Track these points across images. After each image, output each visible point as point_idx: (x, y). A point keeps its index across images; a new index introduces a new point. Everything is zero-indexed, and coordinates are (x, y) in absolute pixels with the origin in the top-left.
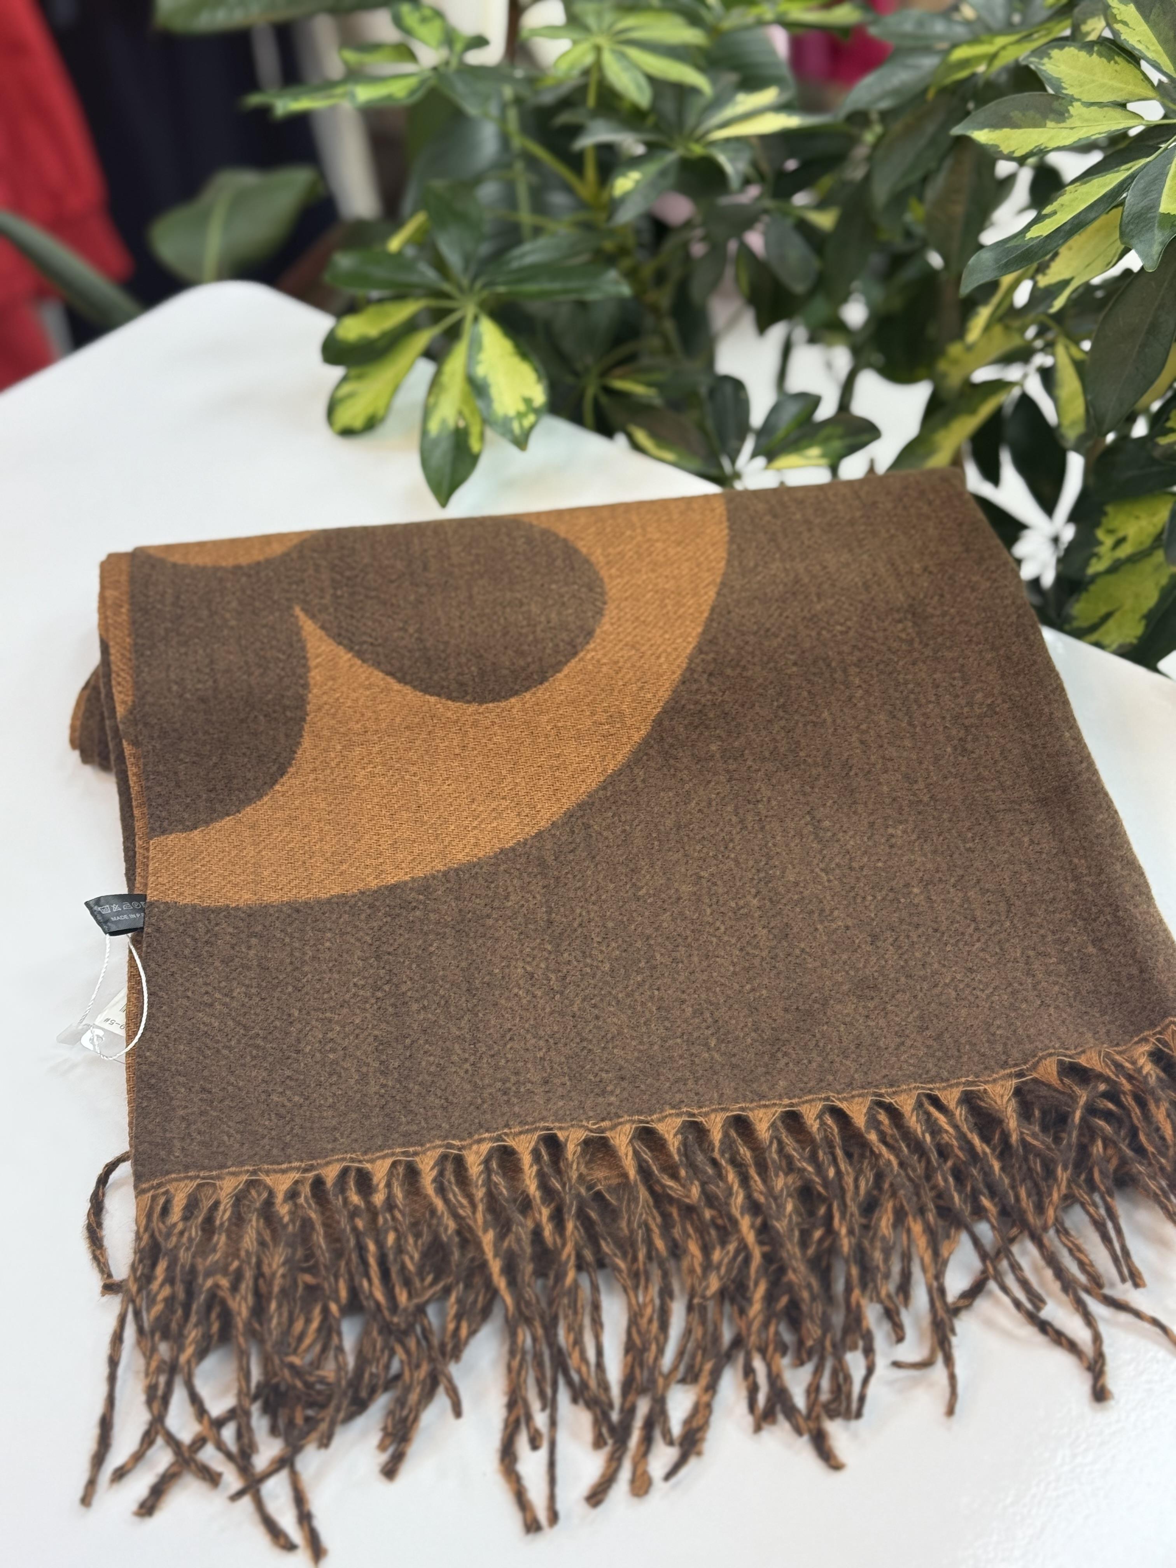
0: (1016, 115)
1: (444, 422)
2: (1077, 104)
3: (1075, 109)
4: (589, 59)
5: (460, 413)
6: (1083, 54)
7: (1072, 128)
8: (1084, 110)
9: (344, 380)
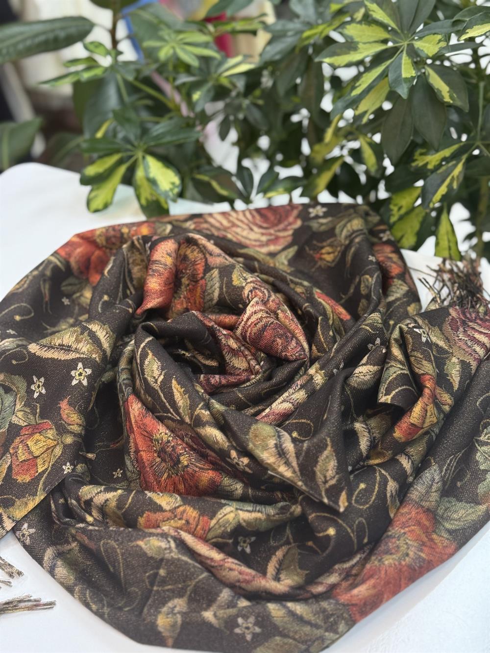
0: (338, 51)
1: (146, 199)
2: (361, 44)
3: (360, 46)
4: (171, 51)
6: (359, 26)
7: (361, 53)
8: (365, 46)
9: (92, 191)
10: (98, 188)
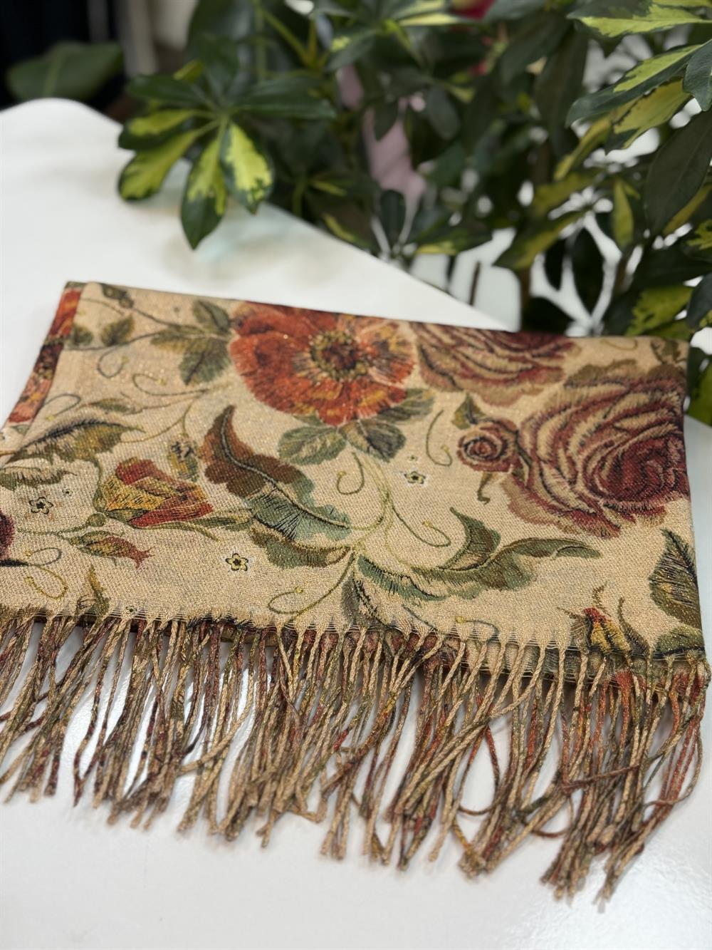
0: (612, 9)
1: (199, 193)
2: (655, 6)
3: (654, 9)
5: (211, 188)
7: (650, 21)
9: (132, 162)
10: (143, 161)
